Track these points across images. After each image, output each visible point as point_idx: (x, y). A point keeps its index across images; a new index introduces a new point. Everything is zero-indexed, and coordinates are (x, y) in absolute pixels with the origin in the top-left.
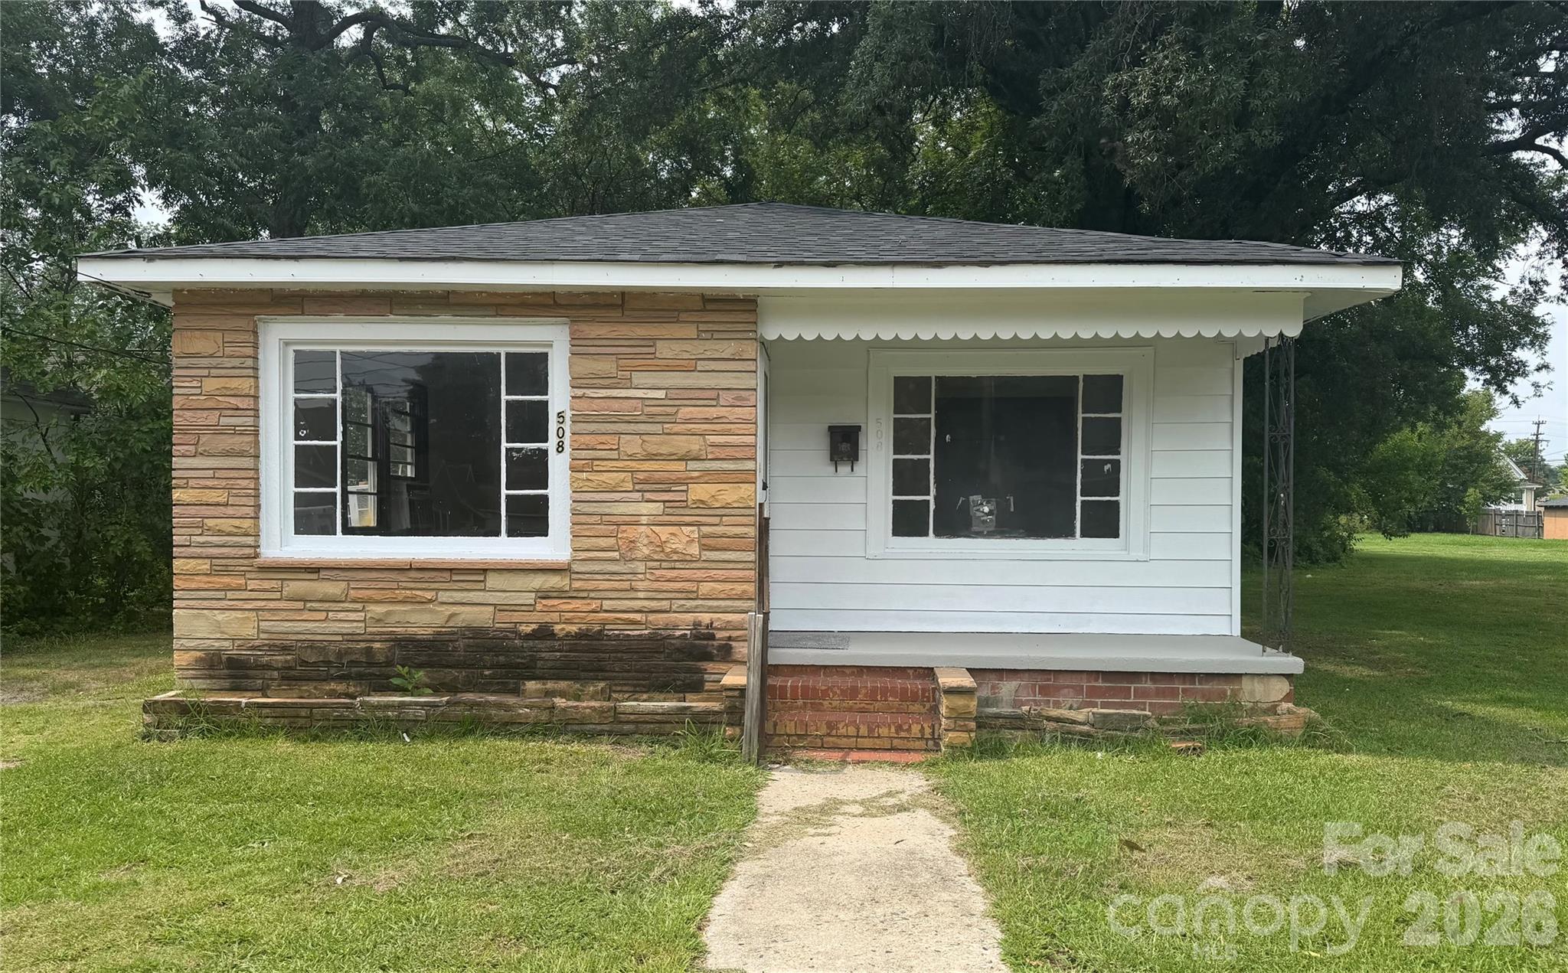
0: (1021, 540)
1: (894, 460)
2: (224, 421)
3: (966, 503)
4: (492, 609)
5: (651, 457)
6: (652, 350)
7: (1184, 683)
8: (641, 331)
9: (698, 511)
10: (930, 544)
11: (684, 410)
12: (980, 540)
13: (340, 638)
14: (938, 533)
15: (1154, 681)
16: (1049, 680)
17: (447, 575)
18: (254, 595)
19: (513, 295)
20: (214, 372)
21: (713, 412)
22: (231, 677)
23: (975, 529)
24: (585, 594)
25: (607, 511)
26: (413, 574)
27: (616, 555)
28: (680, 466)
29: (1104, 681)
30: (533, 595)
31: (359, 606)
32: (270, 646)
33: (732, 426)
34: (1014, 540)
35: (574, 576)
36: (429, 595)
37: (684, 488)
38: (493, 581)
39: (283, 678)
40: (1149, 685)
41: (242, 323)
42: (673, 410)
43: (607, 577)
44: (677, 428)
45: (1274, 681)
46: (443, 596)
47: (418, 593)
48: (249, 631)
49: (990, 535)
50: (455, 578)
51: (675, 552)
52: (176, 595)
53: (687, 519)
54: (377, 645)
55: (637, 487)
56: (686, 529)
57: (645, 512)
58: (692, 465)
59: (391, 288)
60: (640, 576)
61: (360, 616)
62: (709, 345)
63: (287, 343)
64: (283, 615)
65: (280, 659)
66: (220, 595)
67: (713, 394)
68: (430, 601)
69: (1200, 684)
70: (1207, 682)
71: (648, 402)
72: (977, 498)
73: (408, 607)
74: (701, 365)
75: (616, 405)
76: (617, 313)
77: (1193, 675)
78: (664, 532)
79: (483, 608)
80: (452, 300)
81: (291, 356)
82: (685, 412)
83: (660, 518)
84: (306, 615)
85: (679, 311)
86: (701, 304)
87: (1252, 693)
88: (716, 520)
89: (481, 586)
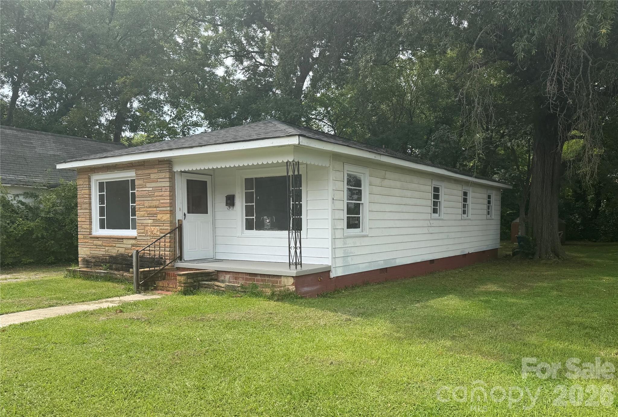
0: (276, 231)
1: (246, 205)
2: (85, 201)
3: (263, 219)
4: (124, 249)
5: (150, 207)
6: (149, 177)
7: (268, 278)
8: (147, 171)
9: (159, 222)
10: (254, 232)
11: (156, 193)
12: (266, 231)
13: (102, 255)
14: (256, 229)
15: (261, 277)
16: (237, 275)
17: (117, 239)
18: (90, 244)
19: (126, 164)
20: (83, 189)
21: (161, 194)
22: (87, 264)
23: (265, 227)
24: (139, 245)
25: (143, 222)
26: (112, 239)
27: (144, 234)
28: (155, 209)
29: (249, 276)
30: (131, 245)
31: (104, 247)
32: (92, 257)
33: (164, 197)
34: (275, 231)
35: (138, 240)
36: (114, 245)
37: (156, 215)
38: (125, 241)
39: (94, 265)
40: (259, 278)
41: (86, 176)
42: (153, 193)
43: (143, 241)
44: (155, 198)
45: (289, 278)
46: (117, 245)
47: (113, 244)
48: (89, 253)
49: (269, 229)
50: (119, 240)
51: (155, 234)
52: (79, 244)
53: (157, 224)
54: (107, 258)
55: (148, 215)
56: (157, 227)
57: (149, 222)
58: (158, 209)
59: (107, 165)
60: (149, 241)
61: (104, 250)
62: (160, 174)
63: (97, 180)
64: (94, 249)
65: (93, 260)
66: (84, 244)
67: (160, 188)
68: (115, 246)
69: (272, 278)
70: (273, 278)
71: (149, 191)
72: (265, 217)
73: (111, 248)
74: (159, 180)
75: (143, 192)
76: (142, 167)
77: (270, 275)
78: (153, 228)
79: (122, 249)
80: (117, 167)
81: (98, 183)
82: (156, 194)
83: (152, 224)
84: (97, 249)
85: (154, 165)
86: (158, 162)
87: (284, 282)
88: (162, 225)
89: (122, 243)
